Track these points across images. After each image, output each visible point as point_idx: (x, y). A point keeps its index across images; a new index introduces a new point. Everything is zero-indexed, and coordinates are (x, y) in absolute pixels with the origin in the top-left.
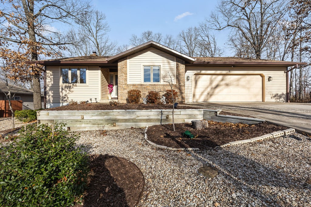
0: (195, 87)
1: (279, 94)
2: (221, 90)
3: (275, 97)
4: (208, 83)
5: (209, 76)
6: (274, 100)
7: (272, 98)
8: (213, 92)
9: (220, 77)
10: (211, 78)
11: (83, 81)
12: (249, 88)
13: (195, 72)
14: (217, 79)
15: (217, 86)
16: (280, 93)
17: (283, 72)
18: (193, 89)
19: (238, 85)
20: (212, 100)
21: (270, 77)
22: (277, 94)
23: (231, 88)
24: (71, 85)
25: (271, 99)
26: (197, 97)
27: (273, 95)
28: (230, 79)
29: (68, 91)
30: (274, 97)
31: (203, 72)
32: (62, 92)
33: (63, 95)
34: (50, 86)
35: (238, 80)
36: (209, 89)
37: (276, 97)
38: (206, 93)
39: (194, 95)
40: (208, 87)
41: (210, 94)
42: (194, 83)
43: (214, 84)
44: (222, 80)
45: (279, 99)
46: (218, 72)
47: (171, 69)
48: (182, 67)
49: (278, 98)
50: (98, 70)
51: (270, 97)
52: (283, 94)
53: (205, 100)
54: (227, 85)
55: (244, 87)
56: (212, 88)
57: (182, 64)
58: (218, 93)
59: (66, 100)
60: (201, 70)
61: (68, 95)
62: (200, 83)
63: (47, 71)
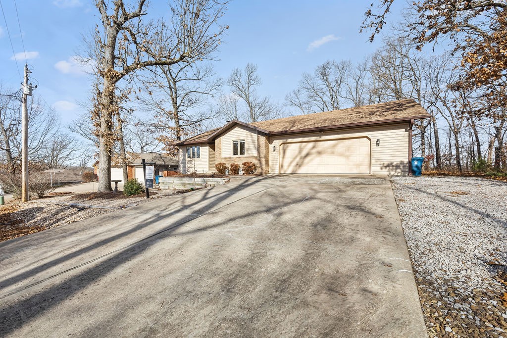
0: (283, 157)
1: (395, 163)
2: (311, 160)
3: (388, 168)
4: (297, 152)
5: (298, 144)
6: (385, 172)
7: (381, 169)
8: (303, 162)
9: (311, 144)
10: (300, 147)
11: (199, 156)
12: (347, 157)
13: (281, 141)
14: (307, 147)
15: (307, 155)
16: (396, 161)
17: (404, 130)
18: (281, 159)
19: (333, 153)
20: (302, 171)
21: (378, 140)
22: (392, 164)
23: (325, 158)
24: (191, 159)
25: (381, 170)
26: (285, 167)
27: (384, 164)
28: (322, 146)
29: (190, 164)
30: (386, 167)
31: (289, 140)
32: (187, 165)
33: (188, 167)
34: (181, 160)
35: (334, 146)
36: (298, 159)
37: (389, 167)
38: (294, 164)
39: (282, 166)
40: (296, 157)
41: (299, 164)
42: (282, 152)
43: (304, 153)
44: (314, 147)
45: (394, 170)
46: (306, 139)
47: (253, 142)
48: (263, 139)
49: (392, 169)
50: (207, 146)
51: (379, 168)
52: (402, 163)
53: (293, 171)
54: (319, 153)
55: (341, 155)
56: (301, 158)
57: (263, 136)
58: (308, 163)
60: (287, 139)
61: (190, 167)
62: (288, 152)
63: (180, 150)
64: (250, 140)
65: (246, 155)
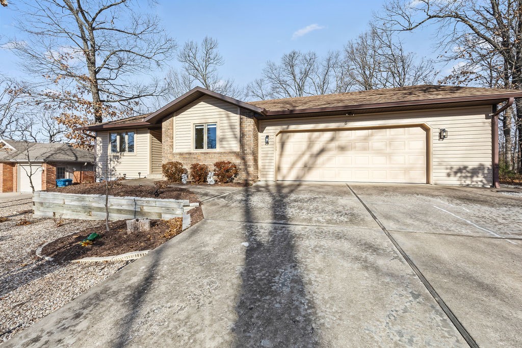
0: (281, 155)
1: (470, 167)
2: (329, 160)
3: (459, 175)
4: (304, 146)
5: (307, 134)
6: (454, 181)
7: (449, 175)
8: (314, 163)
9: (328, 135)
10: (310, 138)
11: (131, 148)
12: (389, 156)
13: (279, 128)
14: (320, 140)
15: (322, 151)
16: (472, 164)
17: (484, 116)
18: (278, 157)
19: (365, 149)
20: (313, 177)
21: (444, 130)
22: (465, 168)
23: (350, 155)
24: (119, 154)
25: (447, 178)
26: (284, 170)
27: (451, 168)
28: (345, 137)
29: (116, 162)
30: (456, 173)
31: (292, 127)
32: (110, 163)
33: (112, 167)
34: (99, 156)
35: (366, 139)
36: (306, 158)
37: (461, 172)
38: (300, 165)
39: (279, 169)
40: (303, 154)
41: (308, 166)
42: (278, 146)
43: (316, 148)
44: (332, 139)
45: (469, 179)
46: (322, 126)
47: (232, 127)
48: (249, 123)
49: (466, 177)
50: (146, 133)
51: (445, 175)
52: (481, 167)
53: (298, 177)
54: (342, 149)
55: (379, 152)
56: (312, 156)
57: (250, 117)
58: (323, 164)
59: (114, 174)
60: (289, 124)
61: (116, 167)
62: (289, 147)
63: (98, 138)
64: (225, 123)
65: (218, 149)
